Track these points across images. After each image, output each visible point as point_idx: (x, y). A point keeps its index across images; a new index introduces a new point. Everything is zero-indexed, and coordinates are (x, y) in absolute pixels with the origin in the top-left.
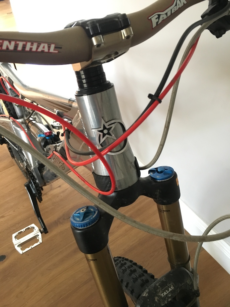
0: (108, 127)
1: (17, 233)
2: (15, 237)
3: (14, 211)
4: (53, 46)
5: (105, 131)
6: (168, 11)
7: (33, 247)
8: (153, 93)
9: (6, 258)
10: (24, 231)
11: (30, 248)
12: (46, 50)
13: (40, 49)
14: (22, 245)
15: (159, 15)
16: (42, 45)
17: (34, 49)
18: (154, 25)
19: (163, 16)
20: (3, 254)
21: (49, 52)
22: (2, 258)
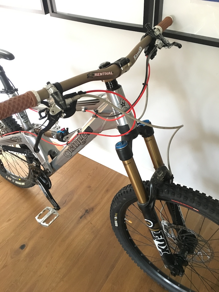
0: (124, 102)
1: (38, 215)
2: (38, 218)
3: (17, 213)
4: (111, 72)
5: (123, 104)
6: (138, 53)
7: (54, 219)
8: (144, 83)
9: (26, 246)
10: (43, 213)
11: (53, 220)
12: (110, 74)
13: (108, 74)
14: (46, 221)
15: (136, 56)
16: (109, 72)
17: (107, 74)
18: (135, 59)
19: (137, 56)
20: (22, 244)
21: (111, 75)
22: (23, 247)
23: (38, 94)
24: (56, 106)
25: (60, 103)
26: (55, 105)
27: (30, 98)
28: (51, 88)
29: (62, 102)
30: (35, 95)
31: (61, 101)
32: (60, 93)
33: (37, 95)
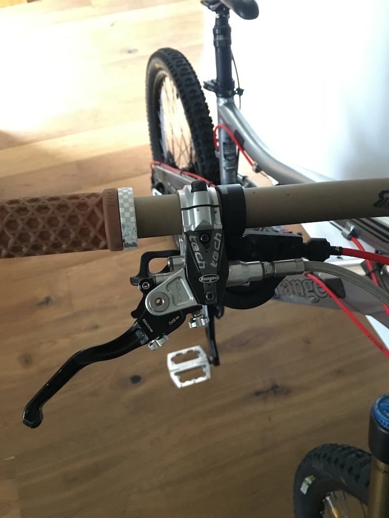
2: (173, 359)
7: (196, 381)
9: (142, 381)
10: (186, 354)
11: (192, 382)
22: (136, 379)
23: (133, 219)
24: (184, 282)
25: (202, 279)
26: (179, 278)
27: (99, 224)
28: (195, 209)
29: (210, 279)
30: (122, 220)
31: (208, 271)
32: (221, 238)
33: (128, 219)
